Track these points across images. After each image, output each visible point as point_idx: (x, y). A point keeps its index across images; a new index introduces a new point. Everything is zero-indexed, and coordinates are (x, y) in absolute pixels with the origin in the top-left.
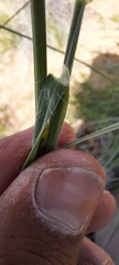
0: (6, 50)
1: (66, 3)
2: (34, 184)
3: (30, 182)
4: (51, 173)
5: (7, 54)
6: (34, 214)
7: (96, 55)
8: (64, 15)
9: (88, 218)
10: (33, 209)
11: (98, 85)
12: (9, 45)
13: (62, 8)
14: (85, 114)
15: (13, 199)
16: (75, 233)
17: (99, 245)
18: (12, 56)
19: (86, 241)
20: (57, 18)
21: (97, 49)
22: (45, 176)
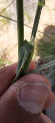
0: (5, 24)
1: (32, 2)
2: (19, 91)
3: (17, 90)
4: (26, 85)
5: (5, 26)
6: (19, 104)
7: (46, 26)
8: (31, 8)
9: (43, 105)
10: (18, 102)
11: (47, 40)
12: (6, 22)
13: (30, 5)
14: (41, 54)
15: (9, 98)
16: (37, 113)
17: (48, 116)
18: (7, 28)
19: (42, 114)
20: (28, 9)
21: (47, 24)
22: (24, 87)
